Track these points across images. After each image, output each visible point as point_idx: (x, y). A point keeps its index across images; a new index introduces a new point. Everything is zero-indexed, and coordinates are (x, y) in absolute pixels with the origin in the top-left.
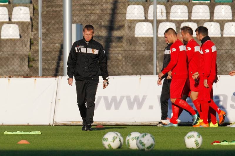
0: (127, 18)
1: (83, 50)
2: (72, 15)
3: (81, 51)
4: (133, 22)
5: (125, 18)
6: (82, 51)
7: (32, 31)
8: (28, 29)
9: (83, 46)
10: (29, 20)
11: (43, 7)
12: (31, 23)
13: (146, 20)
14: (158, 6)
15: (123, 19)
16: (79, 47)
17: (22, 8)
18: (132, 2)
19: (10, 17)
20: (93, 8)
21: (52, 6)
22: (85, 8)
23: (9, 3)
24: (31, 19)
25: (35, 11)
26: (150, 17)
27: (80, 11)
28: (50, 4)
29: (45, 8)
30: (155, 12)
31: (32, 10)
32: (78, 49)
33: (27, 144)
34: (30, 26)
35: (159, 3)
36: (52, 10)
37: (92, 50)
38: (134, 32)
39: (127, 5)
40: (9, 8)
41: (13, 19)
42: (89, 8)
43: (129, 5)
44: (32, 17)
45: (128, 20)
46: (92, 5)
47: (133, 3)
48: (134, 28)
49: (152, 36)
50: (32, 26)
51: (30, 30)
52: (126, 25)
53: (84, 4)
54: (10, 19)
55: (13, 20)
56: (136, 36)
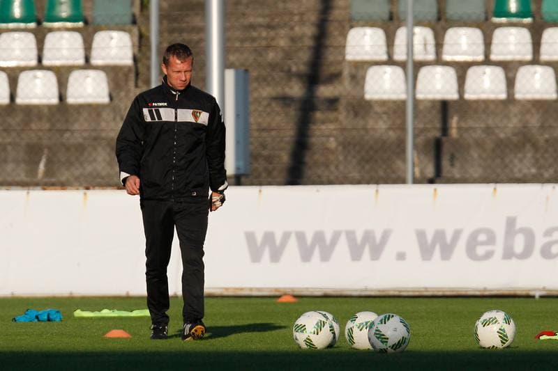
0: (349, 57)
1: (167, 114)
2: (226, 50)
3: (159, 117)
4: (361, 67)
5: (344, 57)
6: (164, 119)
7: (136, 86)
8: (126, 80)
9: (166, 104)
10: (130, 62)
11: (160, 33)
12: (134, 70)
13: (390, 62)
14: (417, 30)
15: (340, 58)
16: (155, 107)
17: (113, 33)
18: (358, 21)
19: (87, 53)
20: (272, 33)
21: (181, 31)
22: (255, 34)
23: (86, 22)
24: (135, 59)
25: (143, 40)
26: (400, 54)
27: (242, 41)
28: (175, 25)
29: (166, 35)
30: (410, 44)
31: (136, 39)
32: (151, 112)
33: (128, 338)
34: (132, 76)
35: (419, 23)
37: (194, 114)
38: (363, 87)
39: (347, 26)
40: (85, 34)
41: (94, 59)
42: (264, 34)
43: (352, 27)
44: (137, 54)
45: (350, 62)
46: (269, 27)
47: (361, 22)
48: (364, 78)
49: (403, 97)
50: (137, 74)
51: (132, 83)
52: (346, 73)
53: (252, 27)
54: (87, 59)
55: (94, 62)
56: (368, 97)
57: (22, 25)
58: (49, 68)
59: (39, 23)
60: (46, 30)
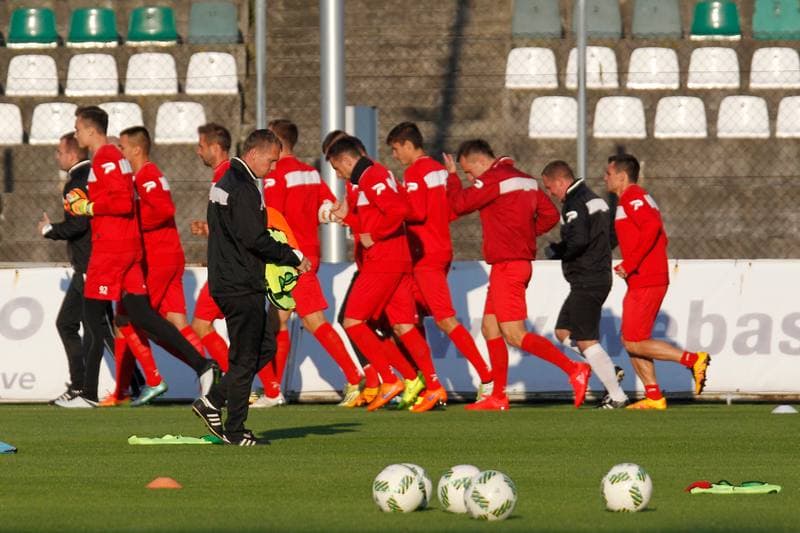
0: (510, 84)
4: (525, 97)
5: (504, 84)
7: (243, 121)
8: (230, 115)
10: (235, 91)
11: (268, 49)
12: (239, 98)
13: (561, 91)
14: (594, 50)
15: (499, 84)
17: (214, 56)
18: (522, 39)
19: (181, 81)
20: (414, 54)
21: (299, 51)
22: (392, 55)
23: (180, 41)
24: (240, 87)
25: (251, 62)
26: (571, 84)
27: (377, 64)
28: (293, 43)
29: (281, 56)
30: (582, 65)
31: (243, 61)
34: (238, 107)
35: (594, 40)
36: (298, 62)
38: (527, 122)
39: (508, 44)
40: (179, 55)
41: (190, 86)
42: (404, 55)
43: (514, 47)
44: (242, 81)
45: (512, 90)
46: (411, 46)
47: (526, 41)
48: (528, 110)
49: (574, 136)
50: (244, 107)
51: (237, 117)
52: (506, 103)
53: (390, 45)
54: (181, 89)
55: (189, 91)
56: (533, 135)
57: (100, 45)
58: (133, 100)
59: (121, 42)
60: (129, 52)
